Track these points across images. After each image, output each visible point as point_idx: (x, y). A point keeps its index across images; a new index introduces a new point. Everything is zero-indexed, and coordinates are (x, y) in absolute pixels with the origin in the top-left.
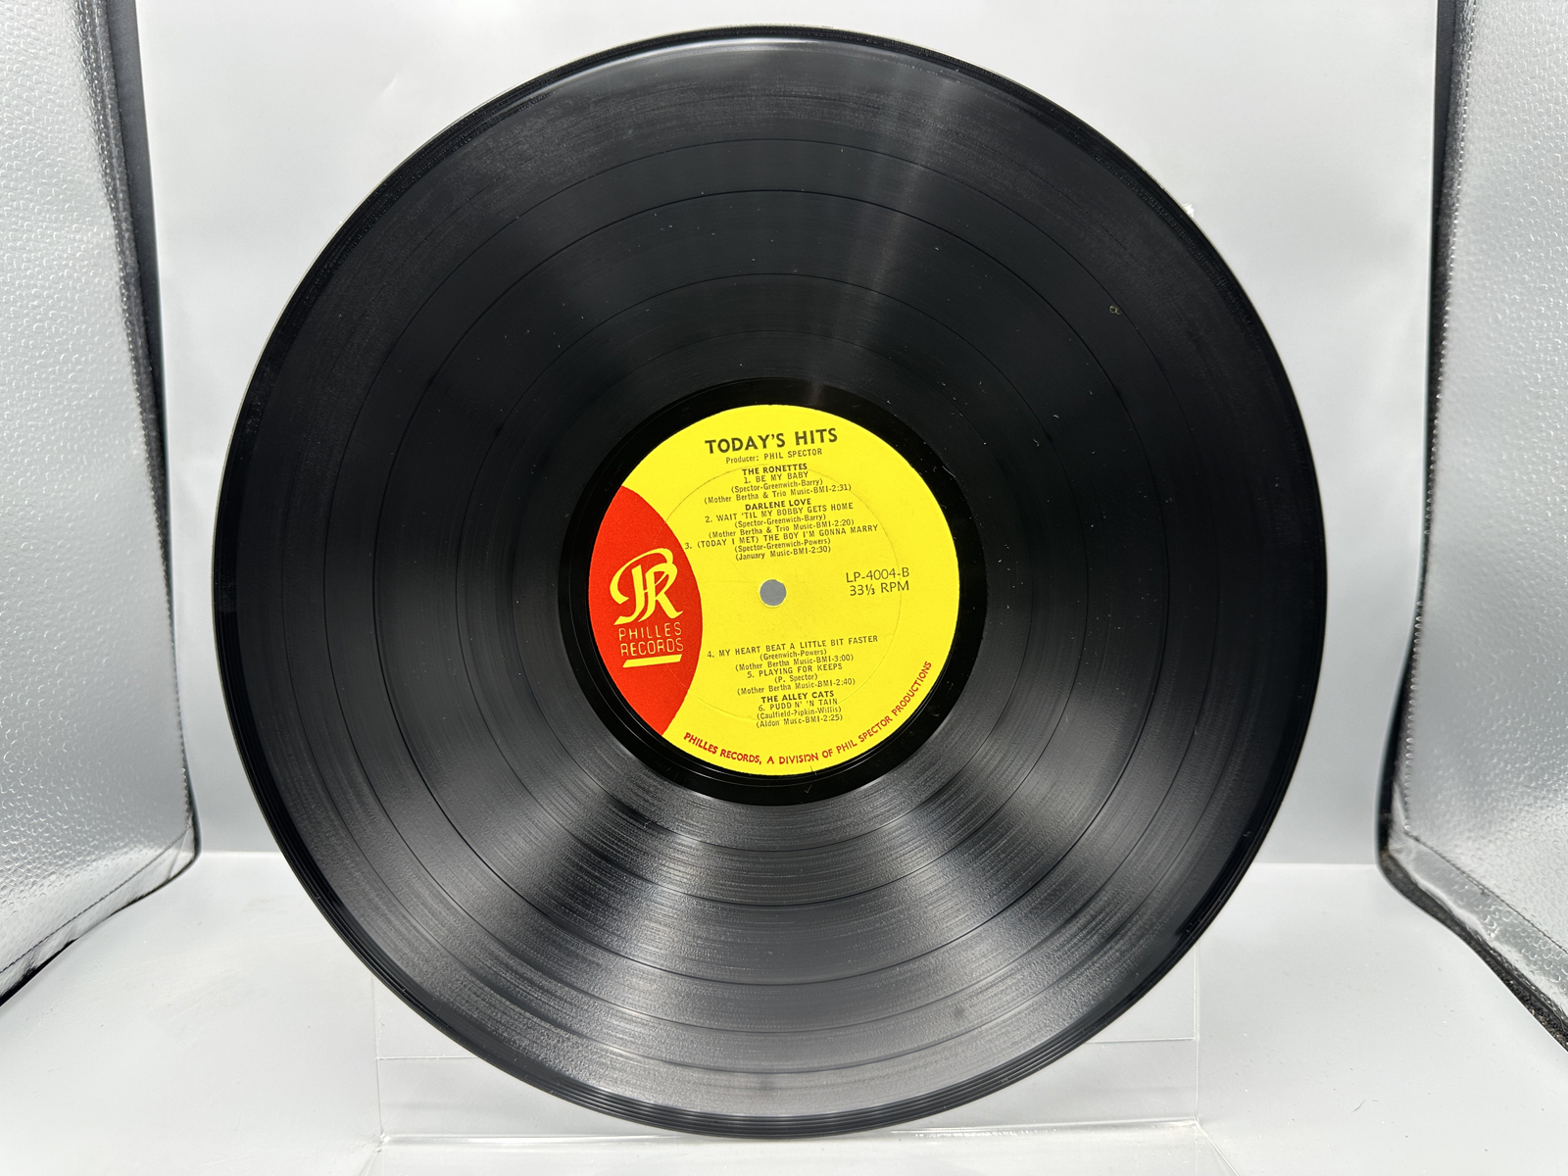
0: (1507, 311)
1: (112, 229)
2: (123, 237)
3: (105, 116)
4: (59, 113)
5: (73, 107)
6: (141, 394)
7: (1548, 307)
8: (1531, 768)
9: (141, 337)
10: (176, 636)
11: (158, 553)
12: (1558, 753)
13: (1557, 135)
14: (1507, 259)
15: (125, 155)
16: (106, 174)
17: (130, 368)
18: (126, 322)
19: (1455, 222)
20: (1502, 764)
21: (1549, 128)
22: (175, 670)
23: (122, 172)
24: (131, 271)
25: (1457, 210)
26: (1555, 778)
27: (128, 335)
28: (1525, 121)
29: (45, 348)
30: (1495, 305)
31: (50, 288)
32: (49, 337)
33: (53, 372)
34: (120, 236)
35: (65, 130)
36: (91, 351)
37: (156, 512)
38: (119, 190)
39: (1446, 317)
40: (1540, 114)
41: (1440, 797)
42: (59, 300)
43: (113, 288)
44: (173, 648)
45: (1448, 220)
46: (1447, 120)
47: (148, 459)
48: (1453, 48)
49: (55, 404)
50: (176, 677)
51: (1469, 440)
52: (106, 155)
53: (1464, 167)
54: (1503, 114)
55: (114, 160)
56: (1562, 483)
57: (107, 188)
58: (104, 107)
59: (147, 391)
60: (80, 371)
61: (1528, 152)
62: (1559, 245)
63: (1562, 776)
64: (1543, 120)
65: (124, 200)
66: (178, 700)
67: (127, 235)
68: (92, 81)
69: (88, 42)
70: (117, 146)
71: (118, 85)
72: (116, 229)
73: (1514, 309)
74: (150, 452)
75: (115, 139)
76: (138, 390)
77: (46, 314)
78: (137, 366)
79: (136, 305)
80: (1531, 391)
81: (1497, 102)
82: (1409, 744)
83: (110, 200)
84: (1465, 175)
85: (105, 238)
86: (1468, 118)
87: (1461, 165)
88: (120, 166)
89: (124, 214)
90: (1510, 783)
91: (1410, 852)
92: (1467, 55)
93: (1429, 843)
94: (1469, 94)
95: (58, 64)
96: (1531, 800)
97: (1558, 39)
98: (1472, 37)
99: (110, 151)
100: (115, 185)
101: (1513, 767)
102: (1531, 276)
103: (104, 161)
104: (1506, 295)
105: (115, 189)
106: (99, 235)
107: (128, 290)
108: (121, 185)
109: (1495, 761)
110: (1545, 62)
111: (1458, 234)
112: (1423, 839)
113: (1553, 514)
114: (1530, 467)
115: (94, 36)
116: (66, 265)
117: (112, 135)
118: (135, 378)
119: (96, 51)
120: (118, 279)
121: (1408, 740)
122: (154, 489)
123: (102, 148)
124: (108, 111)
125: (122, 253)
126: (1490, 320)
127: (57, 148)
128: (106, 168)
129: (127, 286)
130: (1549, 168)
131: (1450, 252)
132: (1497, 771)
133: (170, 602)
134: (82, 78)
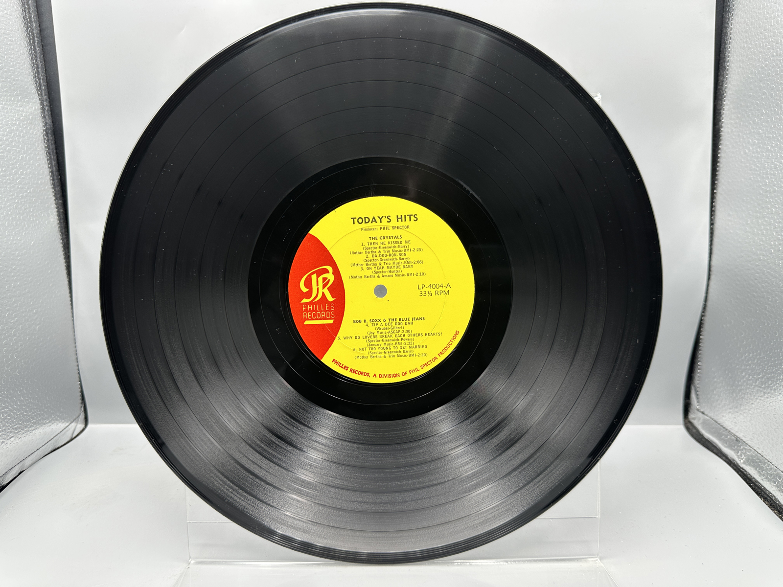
0: (751, 148)
1: (39, 105)
2: (45, 109)
3: (34, 46)
4: (10, 45)
5: (18, 41)
6: (55, 190)
7: (772, 147)
8: (762, 378)
9: (54, 161)
10: (74, 315)
11: (65, 272)
12: (776, 370)
13: (777, 59)
14: (751, 122)
15: (45, 67)
16: (35, 76)
17: (49, 177)
18: (46, 153)
19: (724, 103)
20: (747, 376)
21: (773, 56)
22: (74, 332)
23: (44, 76)
24: (49, 127)
25: (725, 97)
26: (775, 383)
27: (47, 160)
28: (761, 52)
29: (4, 166)
30: (744, 145)
31: (7, 135)
32: (7, 161)
33: (9, 179)
34: (43, 109)
35: (14, 53)
36: (28, 168)
37: (63, 251)
38: (42, 85)
39: (719, 151)
40: (769, 49)
41: (715, 392)
42: (12, 142)
43: (40, 136)
44: (73, 320)
45: (720, 102)
46: (720, 51)
47: (58, 224)
48: (723, 15)
49: (11, 196)
50: (75, 335)
51: (731, 213)
52: (35, 67)
53: (729, 75)
54: (749, 48)
55: (40, 69)
56: (779, 235)
57: (36, 84)
58: (34, 42)
59: (58, 189)
60: (23, 178)
61: (762, 68)
62: (778, 115)
63: (778, 382)
64: (770, 52)
65: (45, 90)
66: (76, 347)
67: (46, 108)
68: (27, 28)
69: (25, 8)
70: (41, 62)
71: (41, 30)
72: (41, 105)
73: (754, 147)
74: (60, 220)
75: (40, 58)
76: (53, 188)
77: (5, 149)
78: (53, 176)
79: (52, 144)
80: (763, 189)
81: (746, 42)
82: (699, 365)
83: (37, 90)
84: (729, 79)
85: (35, 110)
86: (731, 50)
87: (727, 74)
88: (42, 72)
89: (45, 97)
90: (751, 385)
91: (699, 419)
92: (731, 19)
93: (709, 415)
94: (732, 38)
95: (9, 19)
96: (762, 394)
97: (778, 10)
98: (733, 10)
99: (37, 65)
100: (40, 82)
101: (752, 377)
102: (763, 130)
103: (34, 70)
104: (750, 140)
105: (40, 84)
106: (32, 108)
107: (48, 136)
108: (43, 82)
109: (743, 374)
110: (771, 22)
111: (725, 109)
112: (706, 413)
113: (774, 251)
114: (762, 227)
115: (28, 5)
116: (15, 124)
117: (38, 56)
118: (52, 182)
119: (29, 13)
120: (42, 131)
121: (699, 363)
122: (62, 239)
123: (33, 63)
124: (36, 44)
125: (44, 117)
126: (742, 153)
127: (9, 63)
128: (35, 74)
129: (47, 134)
130: (773, 76)
131: (721, 118)
132: (745, 379)
133: (71, 297)
134: (22, 27)
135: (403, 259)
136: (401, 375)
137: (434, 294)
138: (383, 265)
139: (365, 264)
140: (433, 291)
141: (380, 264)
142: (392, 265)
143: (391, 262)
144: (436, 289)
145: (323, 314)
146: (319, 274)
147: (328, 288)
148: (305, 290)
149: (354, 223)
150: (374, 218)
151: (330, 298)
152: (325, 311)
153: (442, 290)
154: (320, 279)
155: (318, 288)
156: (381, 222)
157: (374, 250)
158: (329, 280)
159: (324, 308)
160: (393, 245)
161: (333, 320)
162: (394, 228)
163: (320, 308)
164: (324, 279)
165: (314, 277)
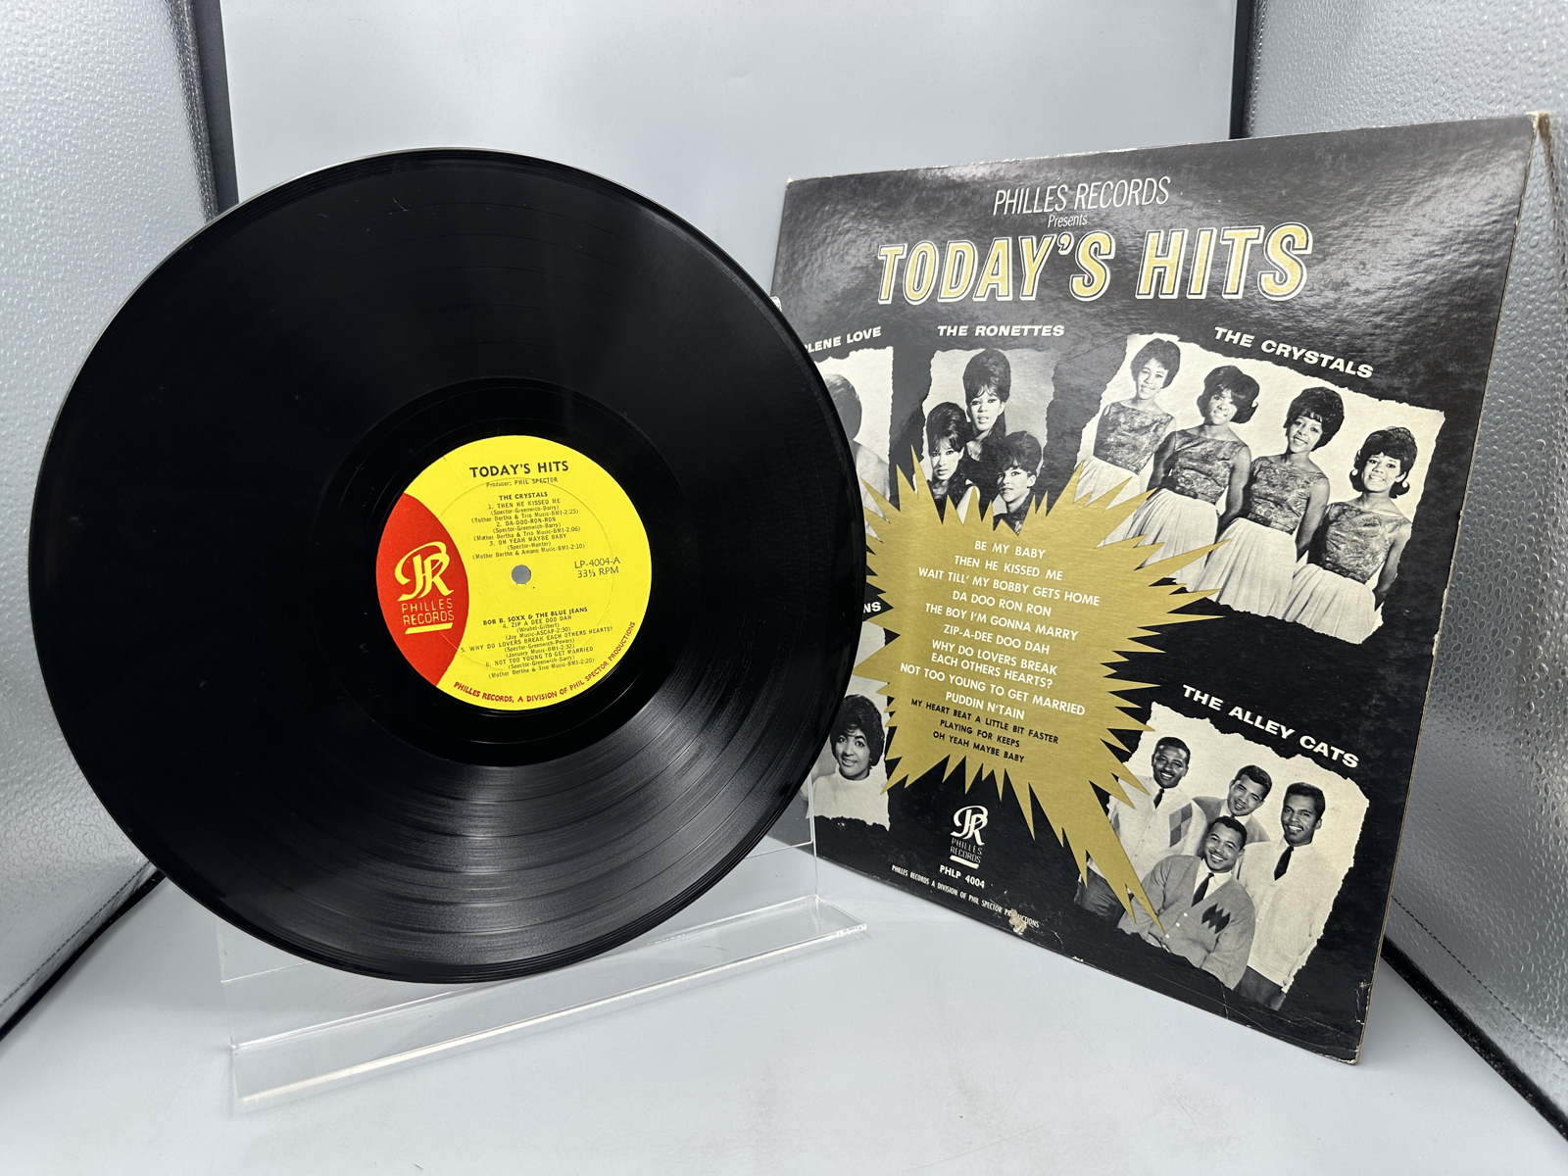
135: (551, 526)
136: (558, 693)
137: (597, 573)
138: (522, 536)
139: (495, 536)
140: (596, 569)
141: (518, 535)
142: (535, 535)
143: (535, 531)
144: (600, 566)
145: (436, 615)
146: (425, 554)
147: (440, 576)
148: (403, 581)
149: (475, 476)
150: (504, 467)
151: (445, 591)
152: (439, 611)
153: (608, 567)
154: (428, 562)
155: (424, 577)
156: (515, 473)
157: (508, 515)
158: (441, 564)
159: (436, 606)
160: (535, 506)
161: (451, 624)
162: (535, 481)
163: (429, 607)
164: (434, 562)
165: (417, 560)
